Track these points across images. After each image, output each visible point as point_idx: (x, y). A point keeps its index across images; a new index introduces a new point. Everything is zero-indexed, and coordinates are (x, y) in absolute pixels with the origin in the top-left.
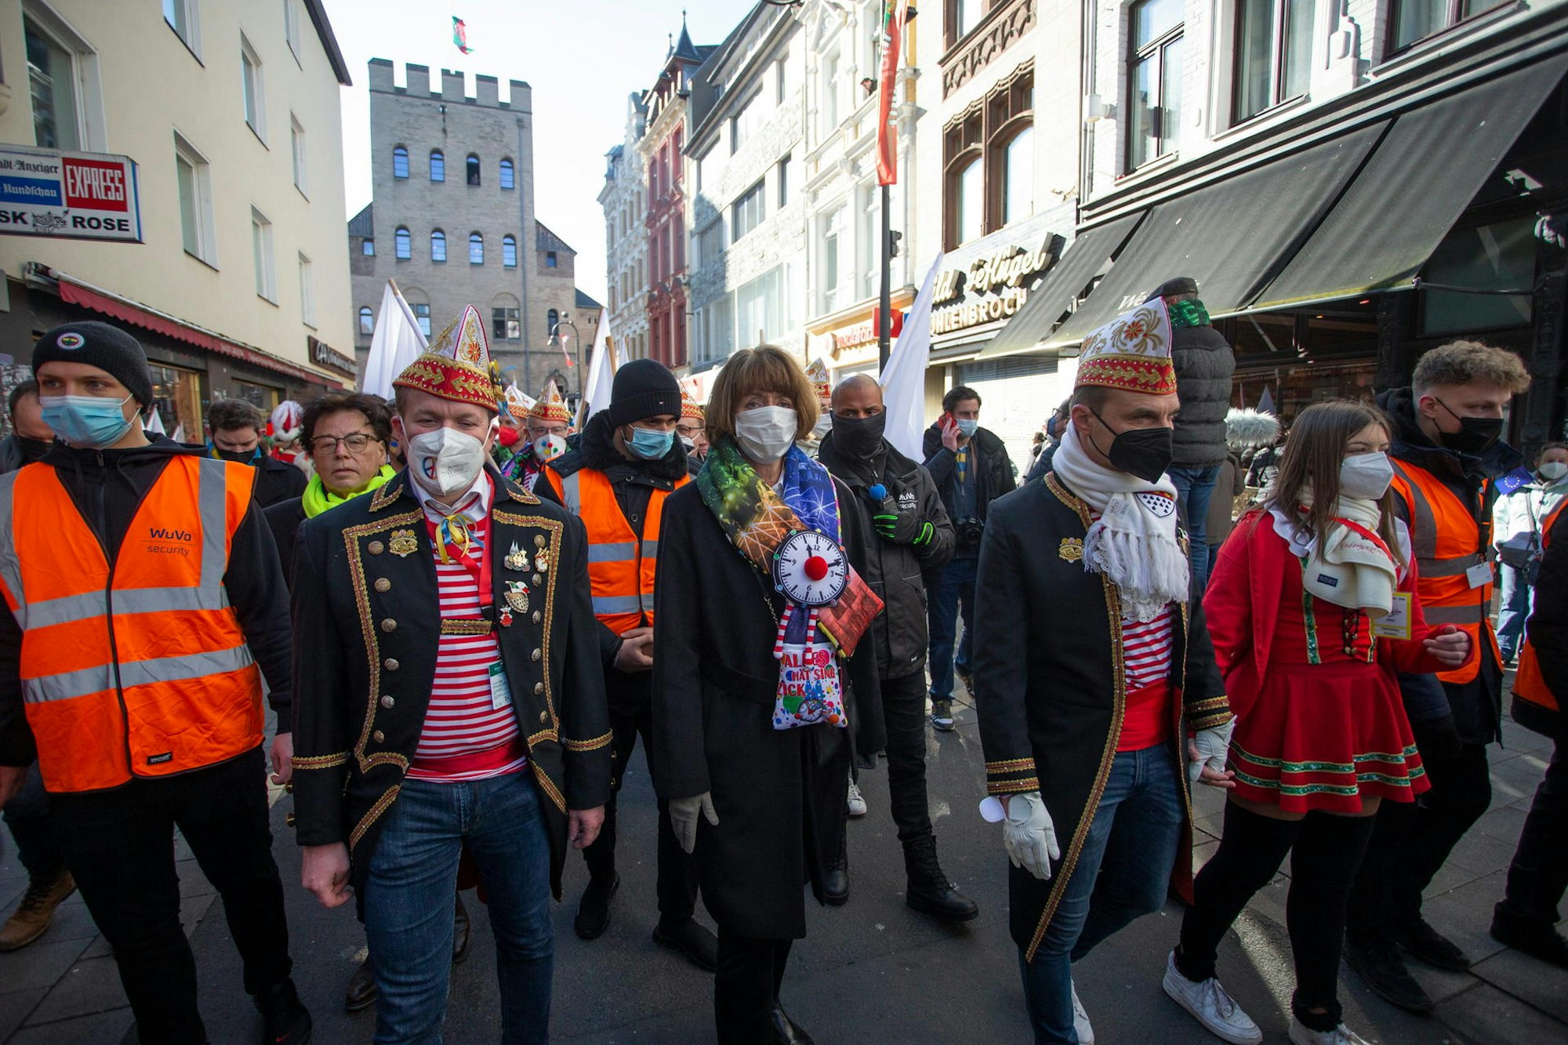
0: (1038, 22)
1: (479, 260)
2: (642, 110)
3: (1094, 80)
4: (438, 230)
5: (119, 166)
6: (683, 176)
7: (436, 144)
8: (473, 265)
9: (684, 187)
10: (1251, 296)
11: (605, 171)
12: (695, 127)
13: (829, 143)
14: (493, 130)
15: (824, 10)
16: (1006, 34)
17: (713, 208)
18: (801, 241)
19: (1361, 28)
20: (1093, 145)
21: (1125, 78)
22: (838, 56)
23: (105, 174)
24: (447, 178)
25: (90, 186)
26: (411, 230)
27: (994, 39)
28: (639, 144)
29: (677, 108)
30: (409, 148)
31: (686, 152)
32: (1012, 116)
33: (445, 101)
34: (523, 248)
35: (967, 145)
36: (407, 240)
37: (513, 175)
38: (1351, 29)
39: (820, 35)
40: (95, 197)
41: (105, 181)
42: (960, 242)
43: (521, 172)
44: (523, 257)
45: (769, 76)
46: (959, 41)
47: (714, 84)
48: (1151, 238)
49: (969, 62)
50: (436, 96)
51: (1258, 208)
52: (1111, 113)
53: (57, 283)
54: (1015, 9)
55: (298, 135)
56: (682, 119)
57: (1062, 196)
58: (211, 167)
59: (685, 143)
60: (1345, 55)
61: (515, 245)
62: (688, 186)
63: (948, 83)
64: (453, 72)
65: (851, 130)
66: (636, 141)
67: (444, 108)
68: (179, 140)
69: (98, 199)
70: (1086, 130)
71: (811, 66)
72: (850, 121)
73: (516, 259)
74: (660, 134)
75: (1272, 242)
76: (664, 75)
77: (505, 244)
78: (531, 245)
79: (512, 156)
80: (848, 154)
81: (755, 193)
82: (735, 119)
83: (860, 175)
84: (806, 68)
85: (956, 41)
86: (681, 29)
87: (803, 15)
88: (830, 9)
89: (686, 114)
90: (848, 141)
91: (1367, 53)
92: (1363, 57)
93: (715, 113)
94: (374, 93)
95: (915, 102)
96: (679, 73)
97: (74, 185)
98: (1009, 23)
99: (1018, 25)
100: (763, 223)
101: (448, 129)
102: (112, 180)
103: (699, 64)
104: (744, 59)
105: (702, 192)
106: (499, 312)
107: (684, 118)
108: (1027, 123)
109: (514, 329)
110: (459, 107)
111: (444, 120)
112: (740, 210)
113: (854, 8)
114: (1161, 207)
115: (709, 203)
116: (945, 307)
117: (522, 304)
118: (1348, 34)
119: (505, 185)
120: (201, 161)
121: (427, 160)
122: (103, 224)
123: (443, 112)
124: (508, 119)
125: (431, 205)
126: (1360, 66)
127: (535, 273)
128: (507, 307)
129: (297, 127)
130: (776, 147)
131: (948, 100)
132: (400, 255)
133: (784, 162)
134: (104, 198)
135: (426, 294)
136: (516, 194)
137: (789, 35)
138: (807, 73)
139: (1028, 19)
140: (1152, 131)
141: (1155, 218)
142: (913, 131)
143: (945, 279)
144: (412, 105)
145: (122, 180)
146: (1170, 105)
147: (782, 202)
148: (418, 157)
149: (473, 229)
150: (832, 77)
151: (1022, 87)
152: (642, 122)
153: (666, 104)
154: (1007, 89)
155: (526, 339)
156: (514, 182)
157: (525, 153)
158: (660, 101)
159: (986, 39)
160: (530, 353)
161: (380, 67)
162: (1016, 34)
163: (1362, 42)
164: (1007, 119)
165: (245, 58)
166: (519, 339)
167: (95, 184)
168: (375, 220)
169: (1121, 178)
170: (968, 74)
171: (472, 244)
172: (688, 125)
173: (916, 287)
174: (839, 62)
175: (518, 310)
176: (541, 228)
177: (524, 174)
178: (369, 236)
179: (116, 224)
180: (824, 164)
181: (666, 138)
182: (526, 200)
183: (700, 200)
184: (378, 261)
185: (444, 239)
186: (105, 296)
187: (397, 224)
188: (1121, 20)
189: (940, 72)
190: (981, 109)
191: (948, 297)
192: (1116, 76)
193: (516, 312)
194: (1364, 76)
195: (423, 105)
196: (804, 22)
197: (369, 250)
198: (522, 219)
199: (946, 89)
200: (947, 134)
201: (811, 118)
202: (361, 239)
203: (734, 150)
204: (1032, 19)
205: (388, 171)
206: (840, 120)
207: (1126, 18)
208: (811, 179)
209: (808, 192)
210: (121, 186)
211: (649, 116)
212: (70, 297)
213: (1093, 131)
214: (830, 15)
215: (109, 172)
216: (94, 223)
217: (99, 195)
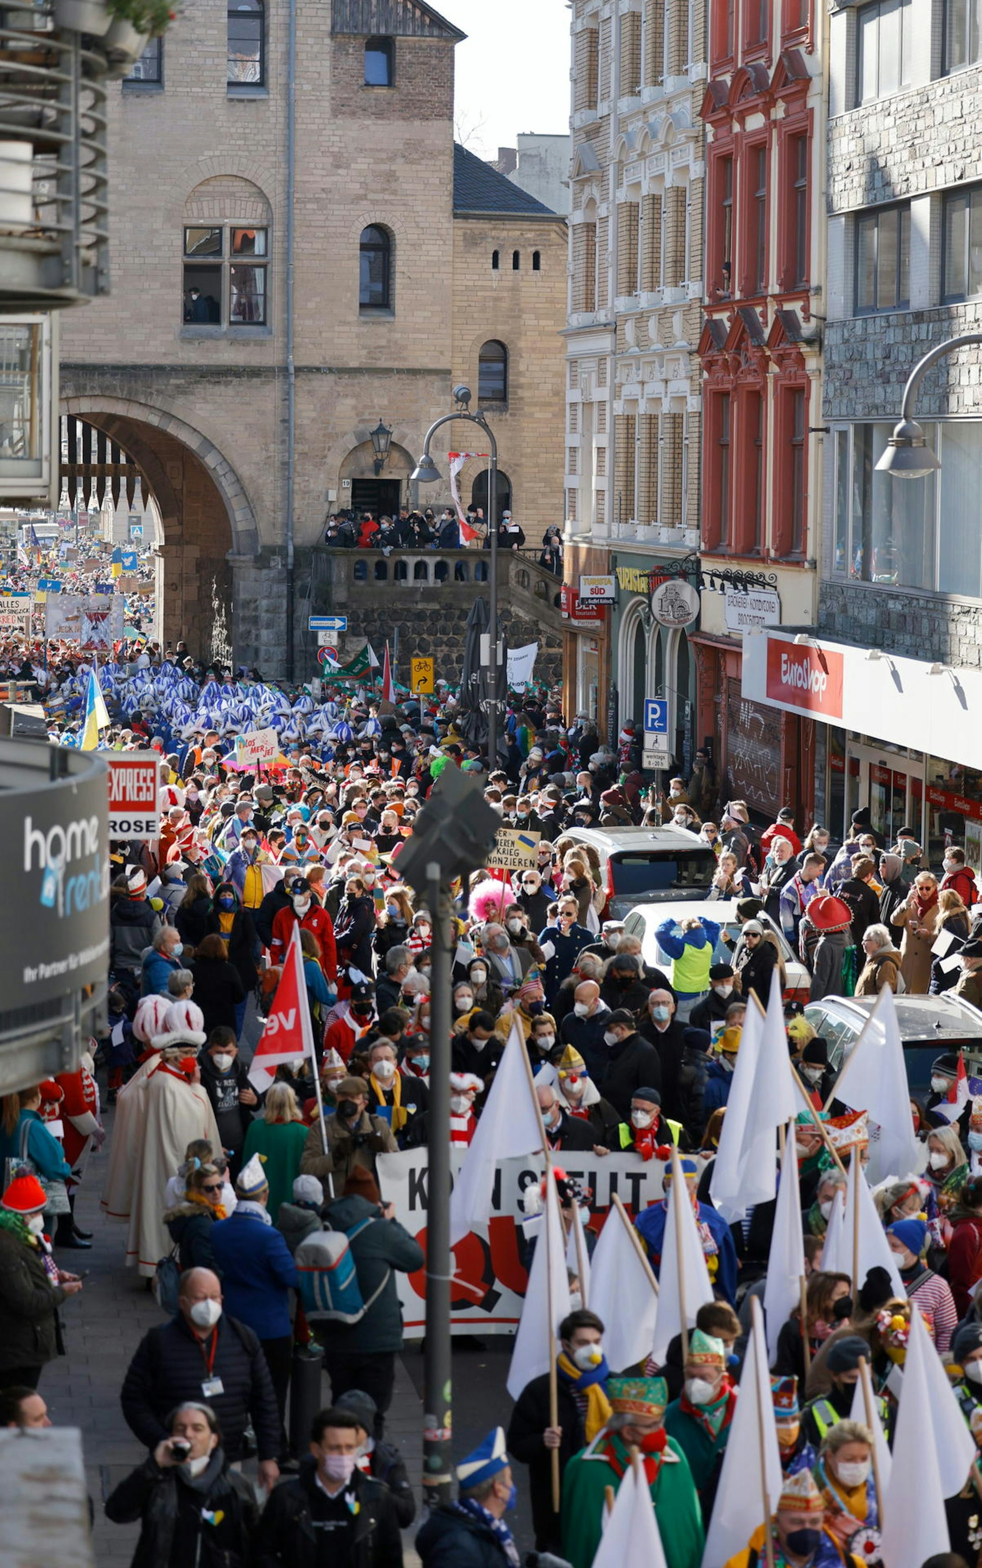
23: (138, 774)
25: (124, 788)
34: (289, 26)
40: (128, 799)
41: (138, 781)
44: (289, 53)
61: (260, 17)
69: (130, 802)
77: (235, 15)
78: (317, 16)
102: (145, 780)
106: (204, 240)
117: (277, 213)
122: (133, 827)
127: (327, 107)
128: (229, 223)
134: (136, 799)
145: (154, 779)
160: (298, 370)
166: (264, 325)
167: (129, 786)
175: (265, 229)
179: (144, 825)
193: (259, 241)
210: (151, 785)
215: (143, 771)
216: (125, 826)
217: (132, 796)
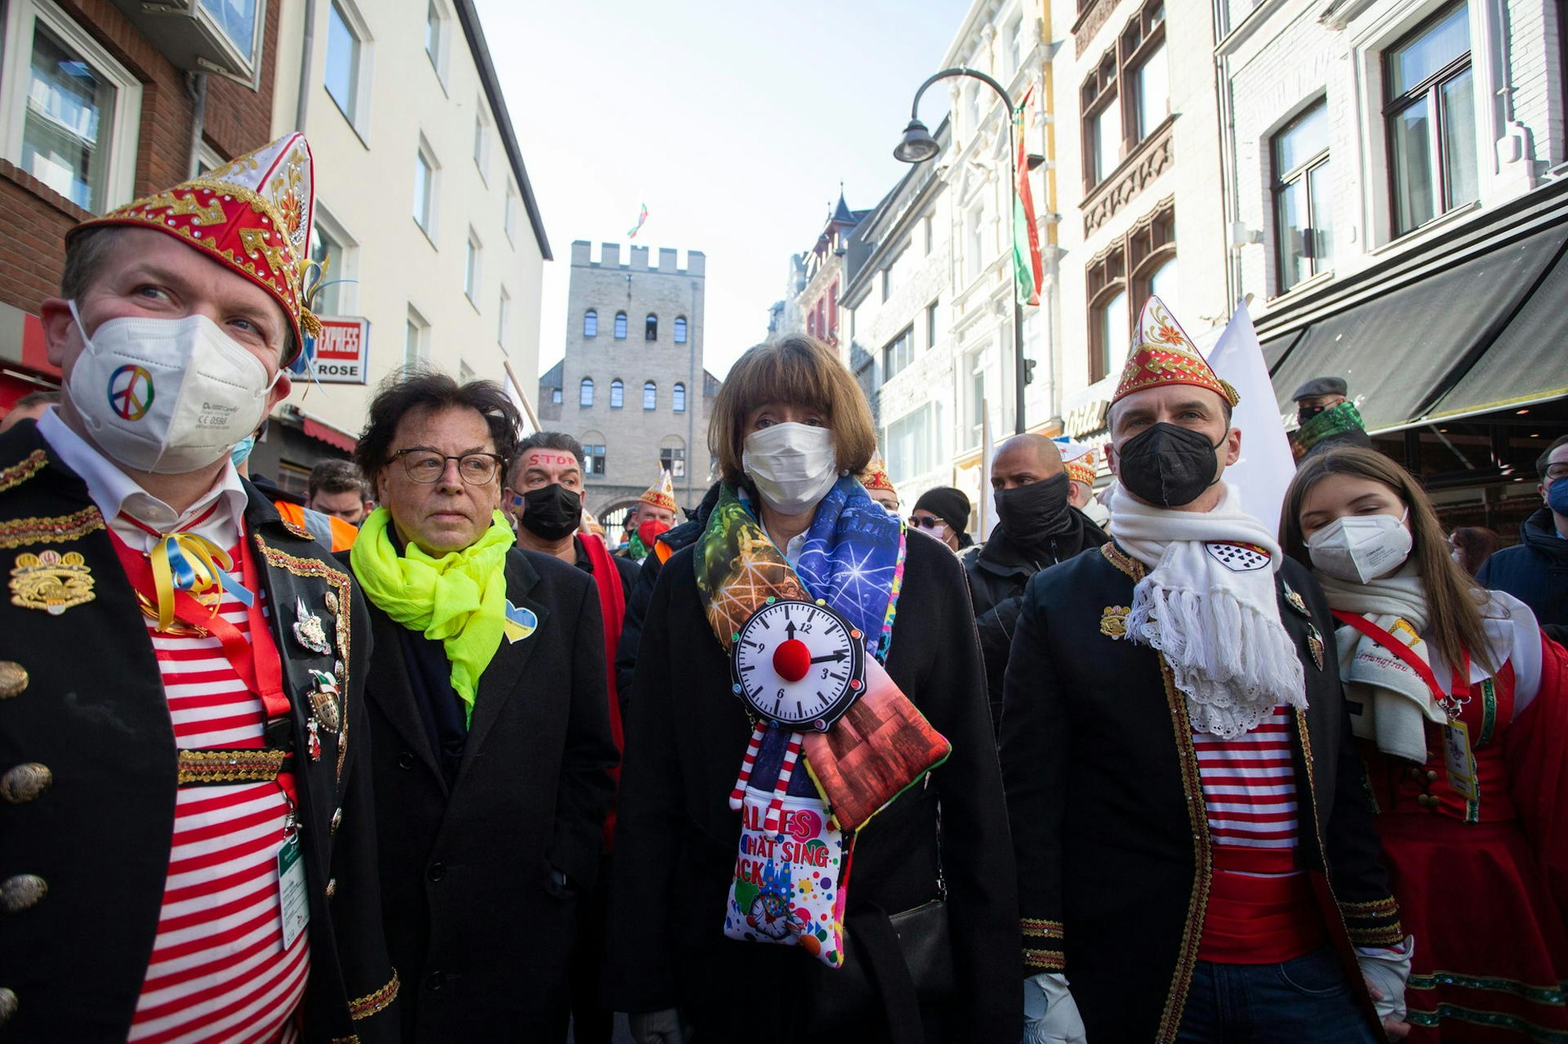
0: (1176, 162)
1: (652, 406)
2: (802, 268)
3: (1237, 209)
4: (618, 380)
5: (357, 325)
6: (838, 324)
7: (620, 308)
8: (647, 410)
9: (839, 335)
10: (1426, 406)
11: (768, 324)
12: (849, 281)
13: (974, 287)
14: (671, 293)
15: (968, 170)
16: (1144, 175)
17: (865, 353)
18: (949, 379)
19: (1533, 131)
20: (1240, 270)
21: (1270, 205)
22: (982, 209)
23: (346, 332)
24: (629, 335)
25: (335, 342)
26: (594, 380)
27: (1133, 180)
28: (798, 298)
29: (834, 265)
30: (598, 311)
31: (841, 303)
32: (1155, 249)
33: (632, 271)
34: (691, 394)
35: (1110, 279)
36: (590, 389)
37: (686, 330)
38: (1521, 133)
39: (965, 191)
40: (337, 350)
41: (346, 337)
42: (1108, 372)
43: (693, 328)
44: (691, 402)
45: (918, 232)
46: (1098, 184)
47: (868, 242)
48: (1309, 357)
49: (1108, 204)
50: (624, 268)
51: (1429, 318)
52: (1258, 238)
53: (302, 420)
54: (1152, 152)
55: (505, 302)
56: (838, 275)
57: (1211, 322)
58: (433, 329)
59: (841, 294)
60: (1517, 157)
61: (684, 391)
62: (843, 334)
63: (1089, 224)
64: (640, 247)
65: (996, 274)
66: (796, 296)
67: (630, 276)
68: (412, 309)
69: (339, 351)
70: (1232, 257)
71: (956, 220)
72: (994, 265)
73: (684, 405)
74: (817, 288)
75: (1447, 350)
76: (823, 237)
77: (676, 391)
78: (699, 390)
79: (686, 314)
80: (993, 296)
81: (904, 337)
82: (887, 271)
83: (1005, 315)
84: (953, 220)
85: (1095, 185)
86: (839, 197)
87: (949, 175)
88: (973, 169)
89: (842, 269)
90: (994, 283)
91: (1543, 153)
92: (1539, 158)
93: (868, 268)
94: (576, 269)
95: (1057, 244)
96: (836, 236)
97: (324, 342)
98: (1146, 165)
99: (1155, 165)
100: (912, 364)
101: (632, 294)
102: (351, 336)
103: (855, 226)
104: (895, 218)
105: (854, 338)
106: (666, 452)
107: (840, 274)
108: (1171, 255)
109: (680, 468)
110: (643, 275)
111: (630, 287)
112: (891, 353)
113: (996, 166)
114: (1318, 325)
115: (861, 348)
116: (1093, 437)
117: (687, 446)
118: (1518, 139)
119: (678, 339)
120: (425, 324)
121: (612, 320)
122: (340, 370)
123: (629, 280)
124: (684, 283)
125: (614, 359)
126: (1537, 168)
127: (701, 416)
128: (673, 448)
129: (505, 295)
130: (925, 294)
131: (1089, 240)
132: (584, 402)
133: (932, 307)
134: (343, 350)
135: (604, 437)
136: (688, 347)
137: (936, 195)
138: (953, 226)
139: (1166, 160)
140: (1304, 253)
141: (1312, 337)
142: (1056, 270)
143: (1092, 410)
144: (604, 276)
145: (358, 336)
146: (1321, 226)
147: (931, 343)
148: (606, 318)
149: (648, 379)
150: (977, 227)
151: (1164, 223)
152: (802, 279)
153: (824, 262)
154: (1148, 225)
155: (690, 479)
156: (686, 336)
157: (697, 311)
158: (819, 259)
159: (1124, 182)
160: (693, 490)
161: (581, 246)
162: (1154, 174)
163: (1535, 144)
164: (1149, 252)
165: (470, 243)
166: (683, 477)
167: (338, 340)
168: (565, 373)
169: (1273, 299)
170: (1109, 214)
171: (646, 392)
172: (844, 279)
173: (1063, 419)
174: (984, 215)
175: (684, 450)
176: (708, 377)
177: (696, 329)
178: (559, 387)
179: (349, 370)
180: (970, 307)
181: (824, 292)
182: (696, 350)
183: (854, 345)
184: (564, 408)
185: (622, 387)
186: (336, 431)
187: (582, 377)
188: (1262, 151)
189: (1080, 215)
190: (1122, 246)
191: (1096, 428)
192: (1260, 203)
193: (682, 453)
194: (1543, 176)
195: (613, 275)
196: (949, 182)
197: (557, 399)
198: (692, 369)
199: (1087, 230)
200: (1090, 272)
201: (957, 265)
202: (552, 389)
203: (885, 298)
204: (1170, 159)
205: (580, 331)
206: (985, 264)
207: (1267, 149)
208: (957, 321)
209: (954, 333)
210: (356, 340)
211: (809, 274)
212: (310, 431)
213: (1239, 257)
214: (973, 174)
215: (350, 330)
216: (333, 370)
217: (341, 348)
